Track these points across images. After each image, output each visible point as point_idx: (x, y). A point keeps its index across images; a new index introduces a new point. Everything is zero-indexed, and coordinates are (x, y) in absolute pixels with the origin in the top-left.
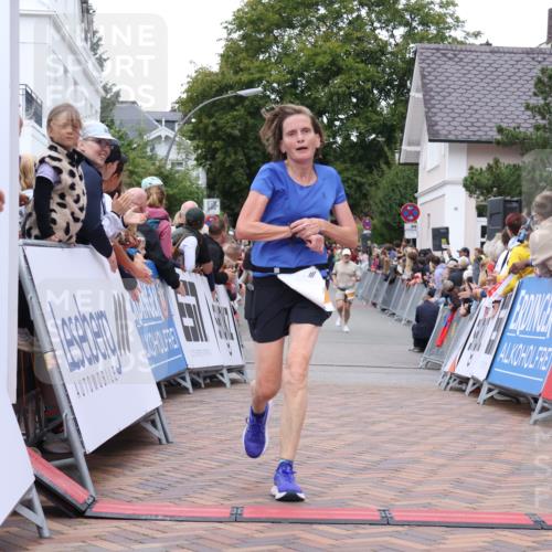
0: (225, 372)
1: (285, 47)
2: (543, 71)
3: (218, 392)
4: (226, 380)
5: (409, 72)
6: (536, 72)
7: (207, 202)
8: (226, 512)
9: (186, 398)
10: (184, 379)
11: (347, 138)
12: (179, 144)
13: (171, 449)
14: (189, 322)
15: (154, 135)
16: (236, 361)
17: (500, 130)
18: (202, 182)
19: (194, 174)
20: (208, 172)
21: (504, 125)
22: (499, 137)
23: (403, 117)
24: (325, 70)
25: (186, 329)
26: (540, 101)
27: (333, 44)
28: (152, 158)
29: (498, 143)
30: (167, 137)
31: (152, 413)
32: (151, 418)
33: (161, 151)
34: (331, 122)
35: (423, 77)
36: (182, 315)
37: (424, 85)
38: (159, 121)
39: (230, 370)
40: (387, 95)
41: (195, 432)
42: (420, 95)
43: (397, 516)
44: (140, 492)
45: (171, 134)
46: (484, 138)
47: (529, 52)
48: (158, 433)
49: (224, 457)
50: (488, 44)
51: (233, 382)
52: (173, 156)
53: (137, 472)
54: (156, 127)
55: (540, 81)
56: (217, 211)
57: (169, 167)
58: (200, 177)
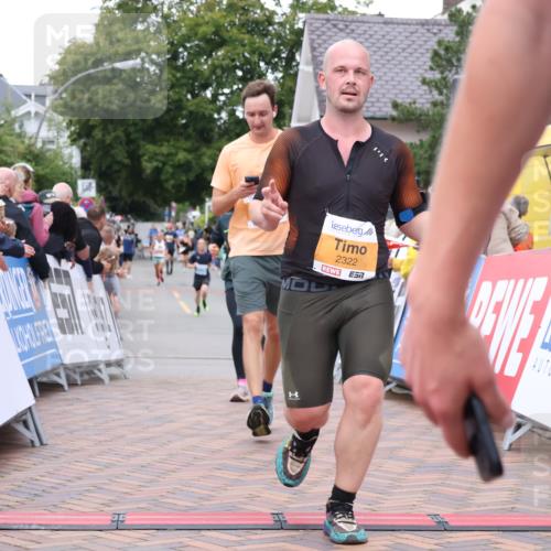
0: (102, 366)
1: (165, 17)
2: (440, 43)
3: (96, 389)
4: (104, 376)
5: (297, 45)
6: (433, 44)
7: (81, 184)
8: (106, 520)
9: (60, 396)
10: (58, 375)
11: (232, 113)
12: (50, 120)
13: (45, 452)
14: (63, 313)
15: (21, 111)
16: (116, 355)
17: (395, 106)
18: (76, 160)
19: (66, 152)
20: (83, 150)
21: (399, 101)
22: (395, 113)
23: (292, 92)
24: (208, 41)
25: (60, 321)
26: (437, 75)
27: (217, 14)
28: (20, 136)
29: (393, 119)
30: (37, 114)
31: (23, 413)
32: (22, 418)
33: (31, 127)
34: (215, 97)
35: (313, 49)
36: (56, 306)
37: (314, 58)
38: (29, 96)
39: (108, 364)
40: (275, 69)
41: (71, 432)
42: (310, 69)
43: (291, 520)
44: (12, 500)
45: (41, 109)
46: (378, 115)
47: (423, 23)
48: (30, 435)
49: (105, 459)
50: (380, 15)
51: (112, 378)
52: (44, 133)
53: (8, 477)
54: (25, 102)
55: (436, 54)
56: (93, 193)
57: (39, 145)
58: (73, 156)
